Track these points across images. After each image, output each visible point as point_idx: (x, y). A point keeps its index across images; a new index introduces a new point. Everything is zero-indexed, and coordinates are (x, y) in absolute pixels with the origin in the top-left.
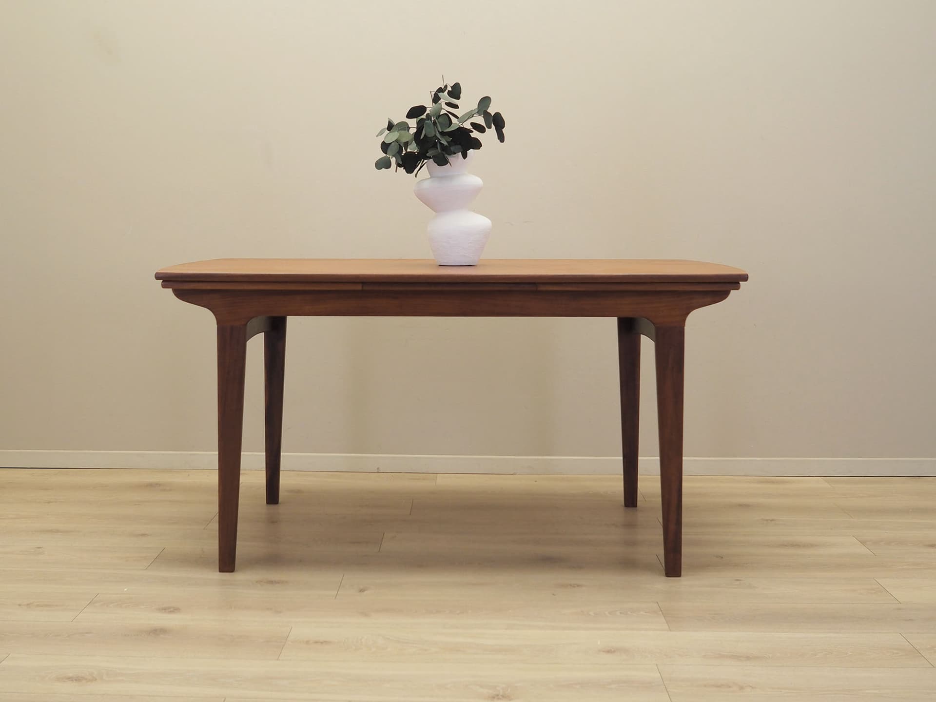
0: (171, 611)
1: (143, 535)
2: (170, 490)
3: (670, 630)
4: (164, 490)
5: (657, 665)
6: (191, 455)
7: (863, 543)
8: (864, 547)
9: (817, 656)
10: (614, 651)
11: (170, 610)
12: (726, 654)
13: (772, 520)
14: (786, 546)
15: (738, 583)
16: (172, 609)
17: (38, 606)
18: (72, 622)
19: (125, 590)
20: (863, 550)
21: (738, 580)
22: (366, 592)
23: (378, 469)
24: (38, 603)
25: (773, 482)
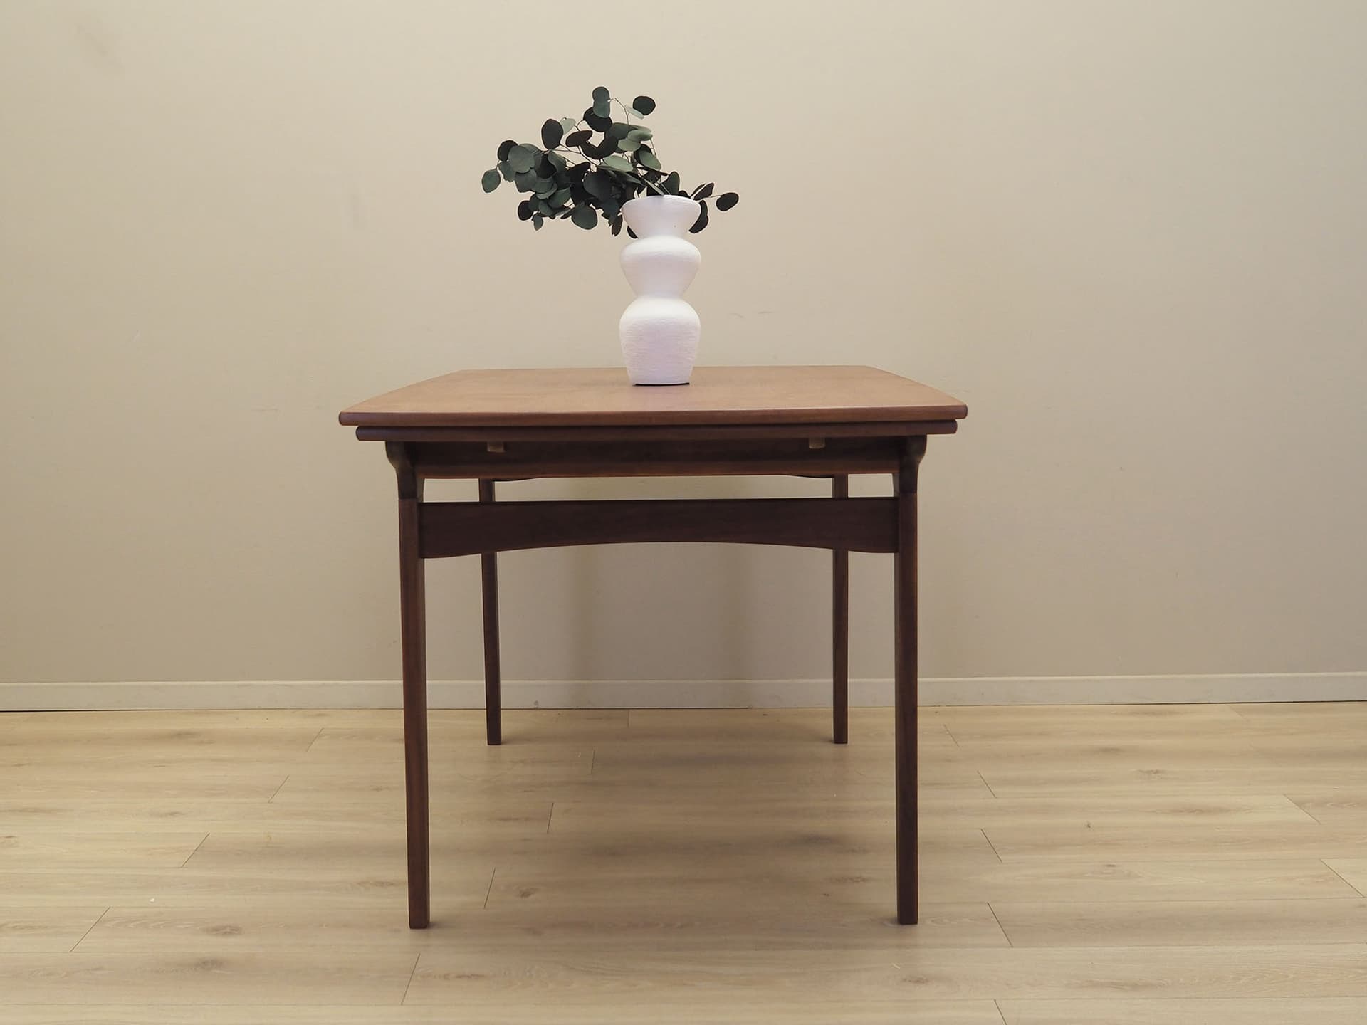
0: (225, 933)
1: (173, 814)
2: (210, 743)
3: (1012, 947)
4: (202, 743)
5: (995, 1001)
6: (239, 686)
7: (1300, 804)
8: (1302, 811)
9: (1241, 982)
10: (927, 981)
11: (224, 931)
12: (1103, 981)
13: (1157, 772)
14: (1181, 811)
15: (1110, 870)
16: (228, 930)
17: (14, 928)
18: (71, 952)
19: (152, 900)
20: (1301, 816)
21: (1109, 866)
22: (532, 897)
23: (536, 703)
24: (15, 925)
25: (1153, 713)
